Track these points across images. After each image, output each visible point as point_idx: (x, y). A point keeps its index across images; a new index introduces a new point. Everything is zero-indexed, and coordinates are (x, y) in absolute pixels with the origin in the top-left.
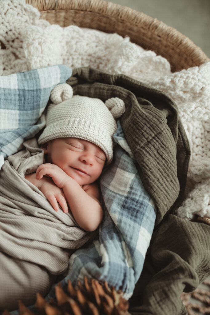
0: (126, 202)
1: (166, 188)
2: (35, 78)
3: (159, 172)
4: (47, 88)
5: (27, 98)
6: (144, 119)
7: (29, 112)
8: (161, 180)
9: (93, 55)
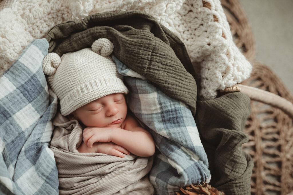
0: (164, 117)
1: (186, 87)
2: (23, 69)
3: (173, 79)
4: (39, 70)
5: (29, 89)
6: (135, 45)
7: (39, 97)
8: (178, 84)
9: (52, 12)
